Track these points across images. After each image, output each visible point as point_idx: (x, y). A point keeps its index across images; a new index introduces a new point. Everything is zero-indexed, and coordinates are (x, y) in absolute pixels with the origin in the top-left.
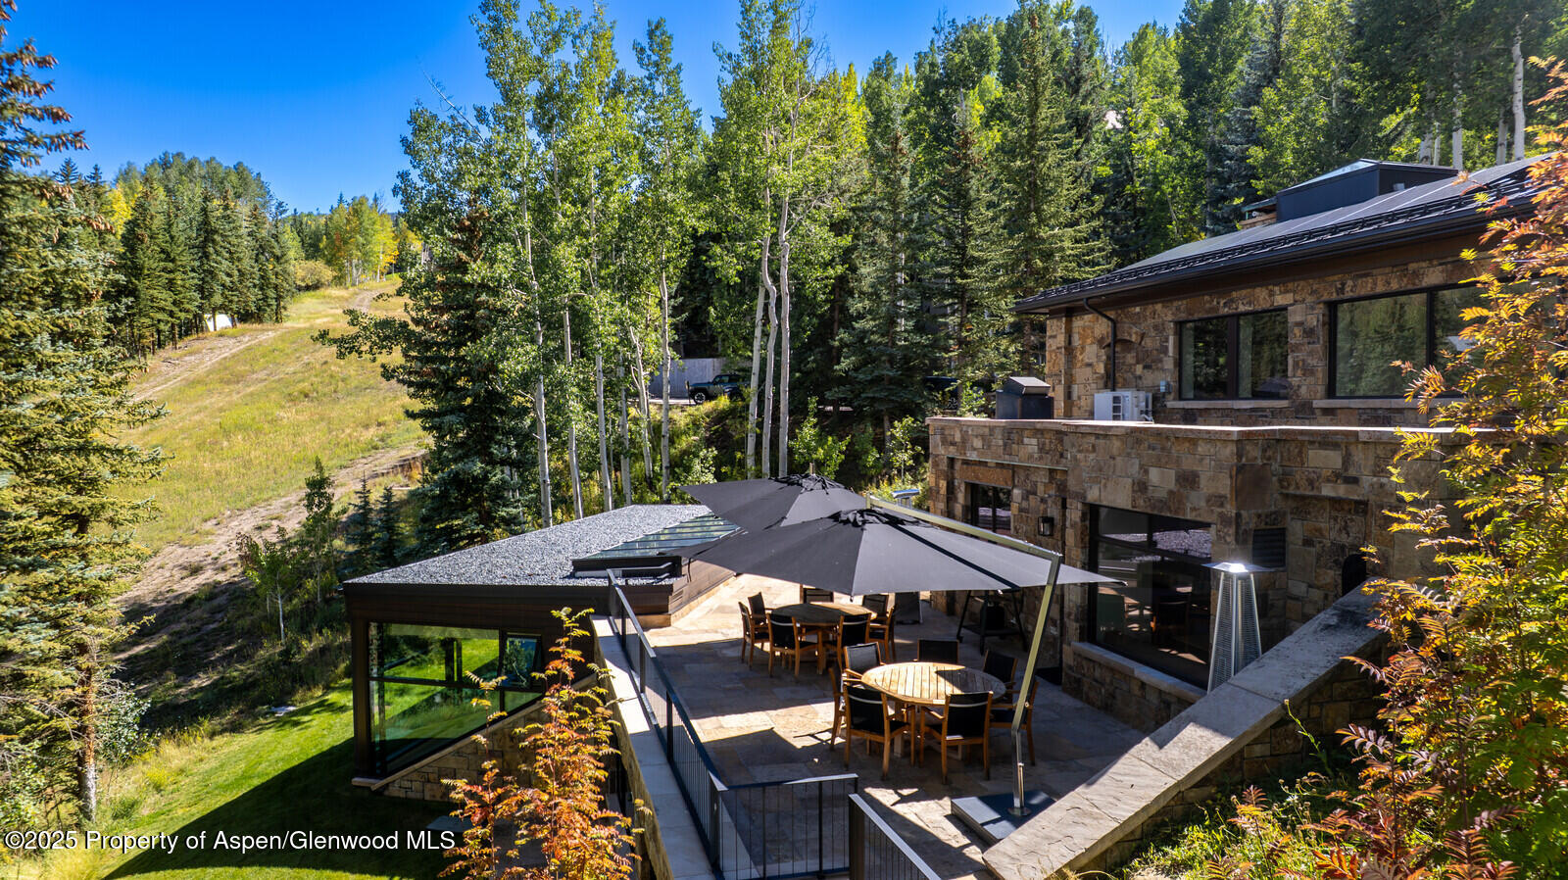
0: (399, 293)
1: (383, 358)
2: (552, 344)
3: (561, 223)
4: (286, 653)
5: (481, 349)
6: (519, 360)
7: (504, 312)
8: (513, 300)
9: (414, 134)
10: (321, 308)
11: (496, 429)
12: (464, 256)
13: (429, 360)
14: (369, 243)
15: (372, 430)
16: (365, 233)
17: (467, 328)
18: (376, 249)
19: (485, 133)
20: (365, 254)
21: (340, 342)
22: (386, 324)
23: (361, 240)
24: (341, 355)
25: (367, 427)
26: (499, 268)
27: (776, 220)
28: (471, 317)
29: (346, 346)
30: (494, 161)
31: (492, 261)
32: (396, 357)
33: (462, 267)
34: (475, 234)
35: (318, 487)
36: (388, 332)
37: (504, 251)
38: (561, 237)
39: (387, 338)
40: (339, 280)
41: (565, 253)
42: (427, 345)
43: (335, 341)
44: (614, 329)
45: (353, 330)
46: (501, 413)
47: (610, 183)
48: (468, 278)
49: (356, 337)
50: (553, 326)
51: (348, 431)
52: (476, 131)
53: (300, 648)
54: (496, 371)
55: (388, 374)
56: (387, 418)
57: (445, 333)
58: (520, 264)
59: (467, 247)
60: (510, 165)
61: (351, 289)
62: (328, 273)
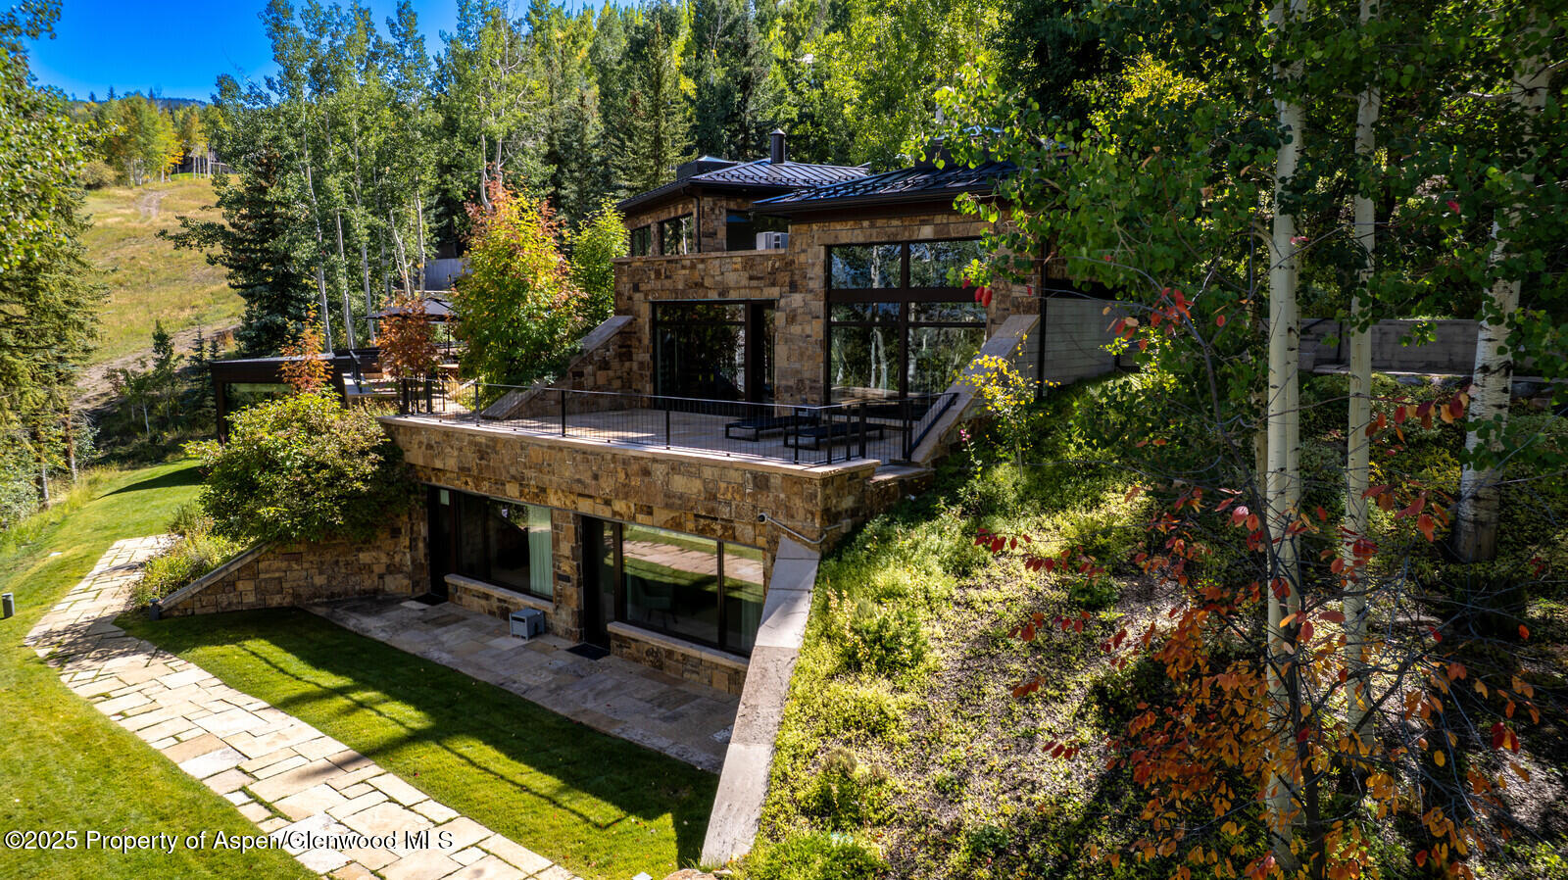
0: (218, 205)
1: (207, 249)
2: (327, 242)
3: (332, 159)
4: (153, 439)
5: (280, 244)
6: (304, 251)
7: (294, 220)
8: (300, 211)
9: (221, 94)
10: (107, 207)
11: (292, 298)
12: (264, 184)
13: (244, 251)
14: (152, 143)
15: (188, 311)
16: (145, 133)
17: (268, 230)
18: (158, 149)
19: (275, 98)
20: (148, 154)
21: (177, 238)
22: (209, 226)
23: (142, 140)
24: (177, 248)
25: (182, 309)
26: (288, 191)
27: (490, 159)
28: (271, 222)
29: (181, 241)
30: (282, 119)
31: (284, 186)
32: (218, 249)
33: (263, 190)
34: (270, 169)
35: (162, 341)
36: (211, 233)
37: (291, 178)
38: (330, 171)
39: (209, 236)
40: (120, 181)
41: (332, 182)
42: (242, 241)
43: (172, 238)
44: (367, 231)
45: (186, 230)
46: (295, 287)
47: (367, 129)
48: (268, 198)
49: (186, 236)
50: (330, 231)
51: (166, 311)
52: (268, 97)
53: (163, 437)
54: (290, 259)
55: (211, 261)
56: (200, 302)
57: (253, 233)
58: (304, 188)
59: (267, 178)
60: (291, 121)
61: (135, 189)
62: (110, 173)
